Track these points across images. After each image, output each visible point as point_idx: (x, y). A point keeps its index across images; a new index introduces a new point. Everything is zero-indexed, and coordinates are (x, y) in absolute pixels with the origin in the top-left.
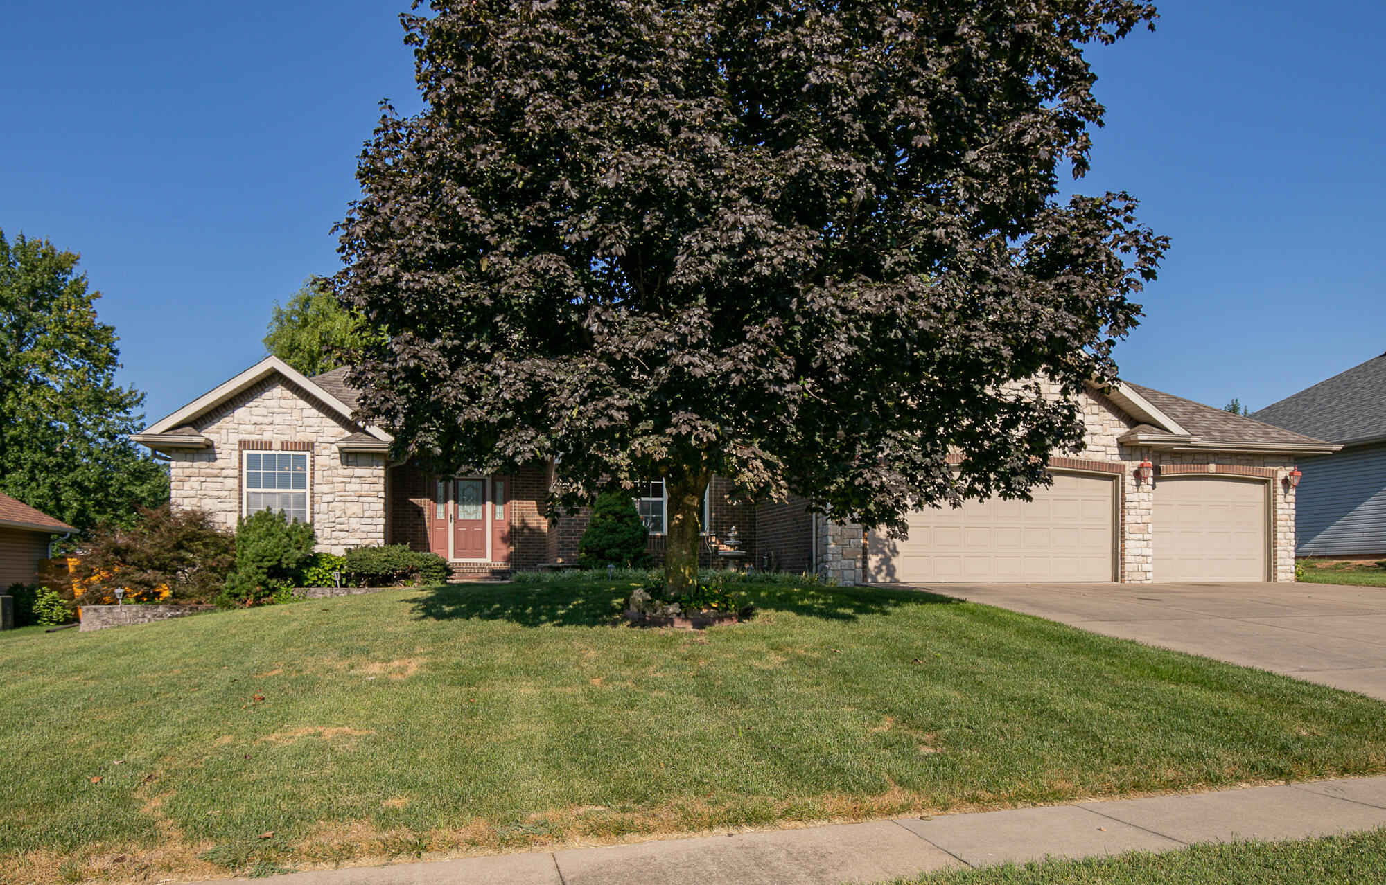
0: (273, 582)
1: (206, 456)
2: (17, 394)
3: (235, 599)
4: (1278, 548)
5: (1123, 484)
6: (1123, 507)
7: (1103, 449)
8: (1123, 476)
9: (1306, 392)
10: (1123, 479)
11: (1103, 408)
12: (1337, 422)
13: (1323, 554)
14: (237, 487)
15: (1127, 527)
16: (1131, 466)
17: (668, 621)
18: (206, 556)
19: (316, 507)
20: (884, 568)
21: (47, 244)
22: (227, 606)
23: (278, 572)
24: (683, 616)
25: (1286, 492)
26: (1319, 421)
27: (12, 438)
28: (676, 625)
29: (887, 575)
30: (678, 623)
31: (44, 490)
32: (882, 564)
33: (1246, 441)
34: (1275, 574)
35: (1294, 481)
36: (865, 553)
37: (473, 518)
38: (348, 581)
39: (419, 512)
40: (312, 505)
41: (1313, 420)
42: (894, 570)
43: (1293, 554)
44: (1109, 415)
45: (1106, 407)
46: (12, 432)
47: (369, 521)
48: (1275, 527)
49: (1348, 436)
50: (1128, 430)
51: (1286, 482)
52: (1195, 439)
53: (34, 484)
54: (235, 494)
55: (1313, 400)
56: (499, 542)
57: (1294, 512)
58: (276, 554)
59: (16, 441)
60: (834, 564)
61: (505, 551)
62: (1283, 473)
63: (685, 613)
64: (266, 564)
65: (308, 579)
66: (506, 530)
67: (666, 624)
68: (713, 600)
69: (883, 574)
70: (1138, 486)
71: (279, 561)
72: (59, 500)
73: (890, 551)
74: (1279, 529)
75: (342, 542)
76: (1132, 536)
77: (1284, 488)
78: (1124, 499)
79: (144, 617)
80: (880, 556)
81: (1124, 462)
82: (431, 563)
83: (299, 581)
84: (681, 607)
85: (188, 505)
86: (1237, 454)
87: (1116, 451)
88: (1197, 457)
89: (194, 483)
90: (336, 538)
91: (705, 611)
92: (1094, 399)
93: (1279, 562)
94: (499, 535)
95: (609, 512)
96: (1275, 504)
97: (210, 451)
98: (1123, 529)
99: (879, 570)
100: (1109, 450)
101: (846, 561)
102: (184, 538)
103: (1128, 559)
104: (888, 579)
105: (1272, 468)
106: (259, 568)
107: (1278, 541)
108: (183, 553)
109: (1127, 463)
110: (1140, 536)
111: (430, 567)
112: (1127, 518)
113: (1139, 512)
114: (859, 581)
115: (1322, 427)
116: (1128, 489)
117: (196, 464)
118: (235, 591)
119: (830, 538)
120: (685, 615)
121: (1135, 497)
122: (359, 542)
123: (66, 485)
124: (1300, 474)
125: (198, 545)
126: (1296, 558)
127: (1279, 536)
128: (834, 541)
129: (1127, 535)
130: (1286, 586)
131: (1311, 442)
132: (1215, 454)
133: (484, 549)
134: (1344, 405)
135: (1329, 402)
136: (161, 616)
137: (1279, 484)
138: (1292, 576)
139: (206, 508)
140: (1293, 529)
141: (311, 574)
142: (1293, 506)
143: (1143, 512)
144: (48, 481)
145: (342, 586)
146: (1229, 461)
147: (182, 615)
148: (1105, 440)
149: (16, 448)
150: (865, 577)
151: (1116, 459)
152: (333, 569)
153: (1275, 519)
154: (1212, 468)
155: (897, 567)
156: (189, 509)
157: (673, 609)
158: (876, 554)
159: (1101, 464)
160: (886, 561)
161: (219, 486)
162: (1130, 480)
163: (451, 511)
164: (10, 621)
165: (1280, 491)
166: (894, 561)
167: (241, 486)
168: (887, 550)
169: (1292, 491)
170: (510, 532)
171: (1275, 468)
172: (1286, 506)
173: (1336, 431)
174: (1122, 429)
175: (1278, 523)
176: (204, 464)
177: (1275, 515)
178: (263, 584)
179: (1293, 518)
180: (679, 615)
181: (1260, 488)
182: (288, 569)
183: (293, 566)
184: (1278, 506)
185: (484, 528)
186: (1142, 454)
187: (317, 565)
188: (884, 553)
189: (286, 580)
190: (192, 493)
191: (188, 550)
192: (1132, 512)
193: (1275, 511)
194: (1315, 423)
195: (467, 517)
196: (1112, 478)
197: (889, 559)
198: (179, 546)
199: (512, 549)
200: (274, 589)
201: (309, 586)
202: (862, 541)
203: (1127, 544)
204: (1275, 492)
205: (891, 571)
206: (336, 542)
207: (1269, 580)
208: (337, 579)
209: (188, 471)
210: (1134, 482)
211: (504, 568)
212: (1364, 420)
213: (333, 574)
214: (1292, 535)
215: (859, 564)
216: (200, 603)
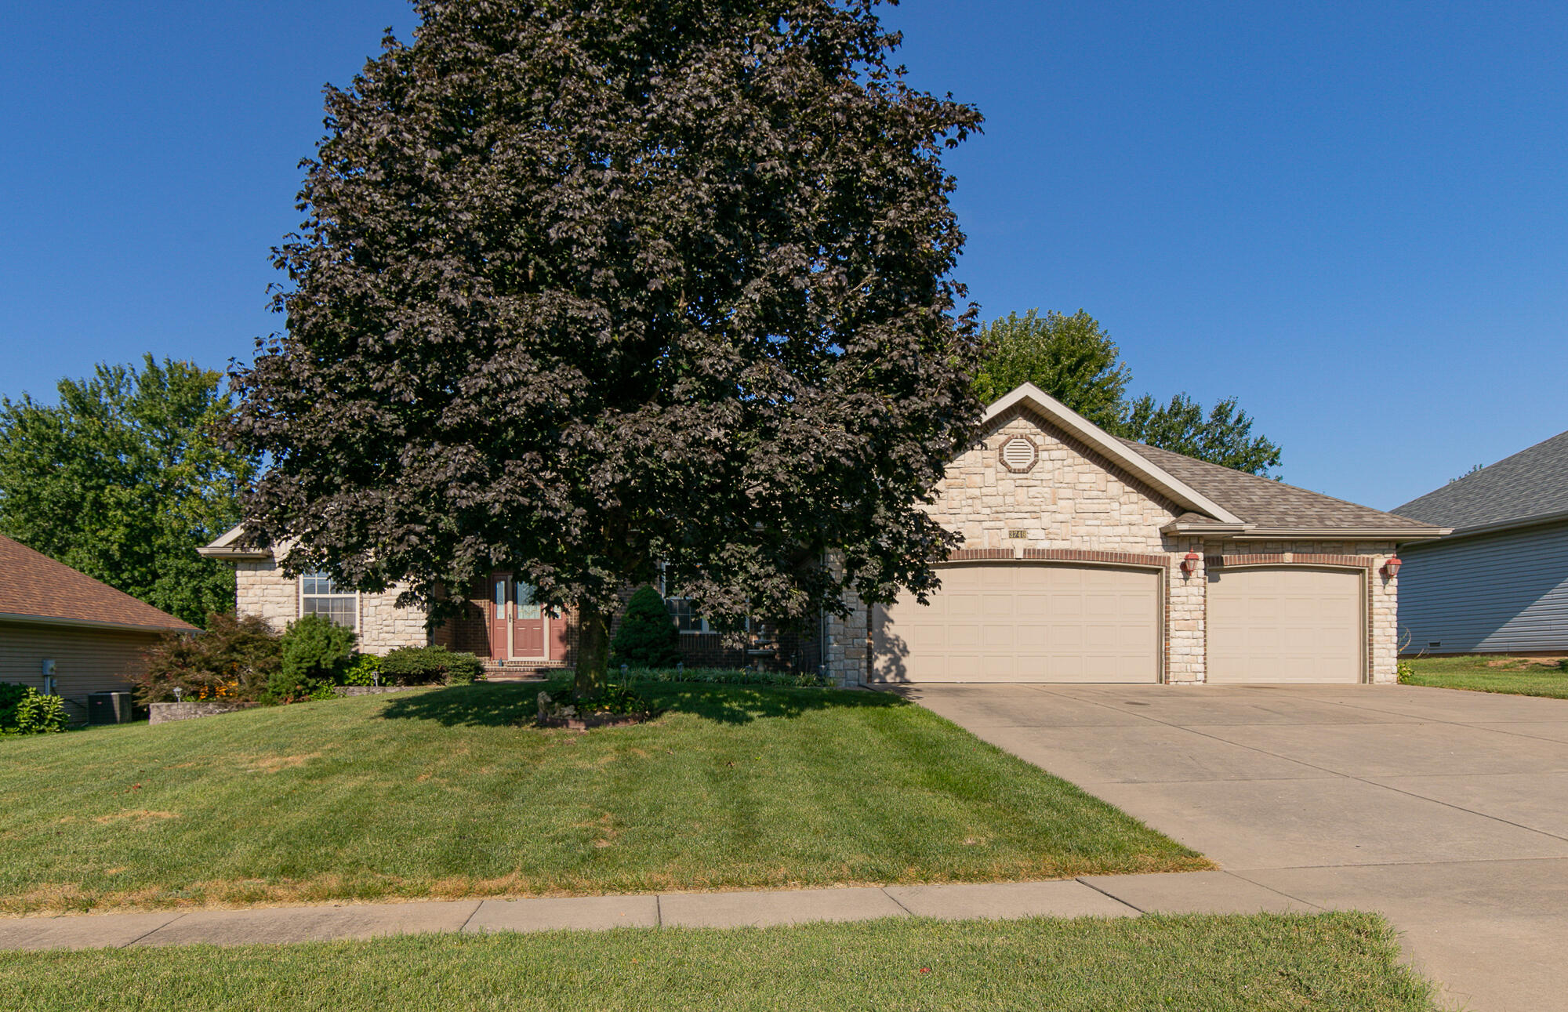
0: (312, 682)
1: (267, 565)
2: (166, 506)
3: (276, 698)
4: (1375, 646)
5: (1168, 577)
6: (1168, 603)
7: (1143, 540)
8: (1168, 569)
9: (1508, 461)
10: (1168, 572)
11: (1142, 496)
12: (1527, 496)
13: (1505, 649)
14: (294, 593)
15: (1172, 624)
16: (1177, 558)
17: (564, 722)
18: (258, 658)
19: (365, 610)
20: (893, 668)
21: (193, 365)
22: (271, 703)
23: (317, 672)
24: (578, 717)
25: (1385, 583)
26: (1507, 495)
27: (160, 547)
28: (571, 726)
29: (896, 675)
30: (572, 725)
31: (187, 593)
32: (892, 664)
33: (1327, 527)
34: (1371, 676)
35: (1393, 569)
36: (870, 652)
37: (532, 617)
38: (387, 680)
39: (480, 612)
40: (361, 609)
41: (1502, 493)
42: (904, 670)
43: (1395, 653)
44: (1151, 504)
45: (1147, 496)
46: (160, 541)
47: (413, 623)
48: (1371, 622)
49: (1530, 512)
50: (1174, 518)
51: (1385, 572)
52: (1250, 528)
53: (179, 588)
54: (293, 599)
55: (1512, 469)
56: (556, 641)
57: (1396, 605)
58: (314, 656)
59: (165, 549)
60: (836, 664)
61: (561, 650)
62: (1380, 561)
63: (580, 714)
64: (305, 665)
65: (348, 678)
66: (564, 629)
67: (562, 726)
68: (606, 704)
69: (892, 675)
70: (1186, 579)
71: (318, 662)
72: (200, 602)
73: (901, 651)
74: (1375, 624)
75: (388, 643)
76: (1178, 634)
77: (1383, 578)
78: (1168, 593)
79: (196, 713)
80: (889, 656)
81: (1168, 554)
82: (459, 663)
83: (340, 680)
84: (576, 709)
85: (252, 611)
86: (1321, 542)
87: (1160, 542)
88: (1269, 545)
89: (257, 590)
90: (383, 640)
91: (599, 713)
92: (1132, 486)
93: (1376, 661)
94: (556, 634)
95: (638, 612)
96: (1370, 596)
97: (270, 560)
98: (1167, 626)
99: (888, 670)
100: (1151, 541)
101: (849, 661)
102: (237, 641)
103: (1173, 658)
104: (898, 680)
105: (1366, 556)
106: (299, 668)
107: (1375, 638)
108: (235, 655)
109: (1172, 555)
110: (1189, 634)
111: (458, 667)
112: (1172, 614)
113: (1186, 607)
114: (863, 682)
115: (1508, 501)
116: (1173, 582)
117: (259, 573)
118: (277, 690)
119: (832, 639)
120: (579, 716)
121: (1183, 591)
122: (402, 643)
123: (207, 588)
124: (1399, 562)
125: (250, 648)
126: (1399, 657)
127: (1376, 632)
128: (836, 641)
129: (1172, 633)
130: (1383, 691)
131: (1414, 526)
132: (1293, 542)
133: (542, 647)
134: (1541, 475)
135: (1528, 472)
136: (211, 713)
137: (1376, 574)
138: (1394, 678)
139: (266, 615)
140: (1395, 624)
141: (352, 673)
142: (1394, 598)
143: (1192, 607)
144: (190, 585)
145: (380, 684)
146: (1311, 550)
147: (230, 711)
148: (1145, 531)
149: (164, 555)
150: (870, 678)
151: (1159, 551)
152: (373, 669)
153: (1371, 614)
154: (1288, 558)
155: (908, 668)
156: (252, 614)
157: (569, 711)
158: (885, 654)
159: (1141, 557)
160: (895, 661)
161: (278, 592)
162: (1176, 573)
163: (510, 612)
164: (129, 714)
165: (1378, 580)
166: (905, 661)
167: (298, 592)
168: (896, 650)
169: (1394, 581)
170: (567, 631)
171: (1371, 556)
172: (1386, 599)
173: (1520, 507)
174: (1165, 518)
175: (1375, 617)
176: (265, 573)
177: (1371, 609)
178: (302, 682)
179: (1395, 611)
180: (574, 716)
181: (1355, 579)
182: (327, 669)
183: (330, 666)
184: (1375, 598)
185: (542, 627)
186: (1191, 545)
187: (357, 666)
188: (893, 652)
189: (328, 679)
190: (255, 599)
191: (240, 652)
192: (1179, 607)
193: (1371, 605)
194: (1503, 497)
195: (526, 617)
196: (1157, 571)
197: (900, 659)
198: (232, 649)
199: (569, 648)
200: (315, 688)
201: (350, 684)
202: (867, 641)
203: (1173, 642)
204: (1370, 583)
205: (901, 672)
206: (383, 643)
207: (1364, 682)
208: (376, 678)
209: (251, 580)
210: (1181, 575)
211: (560, 666)
212: (1555, 493)
213: (373, 673)
214: (1394, 631)
215: (864, 664)
216: (247, 701)
